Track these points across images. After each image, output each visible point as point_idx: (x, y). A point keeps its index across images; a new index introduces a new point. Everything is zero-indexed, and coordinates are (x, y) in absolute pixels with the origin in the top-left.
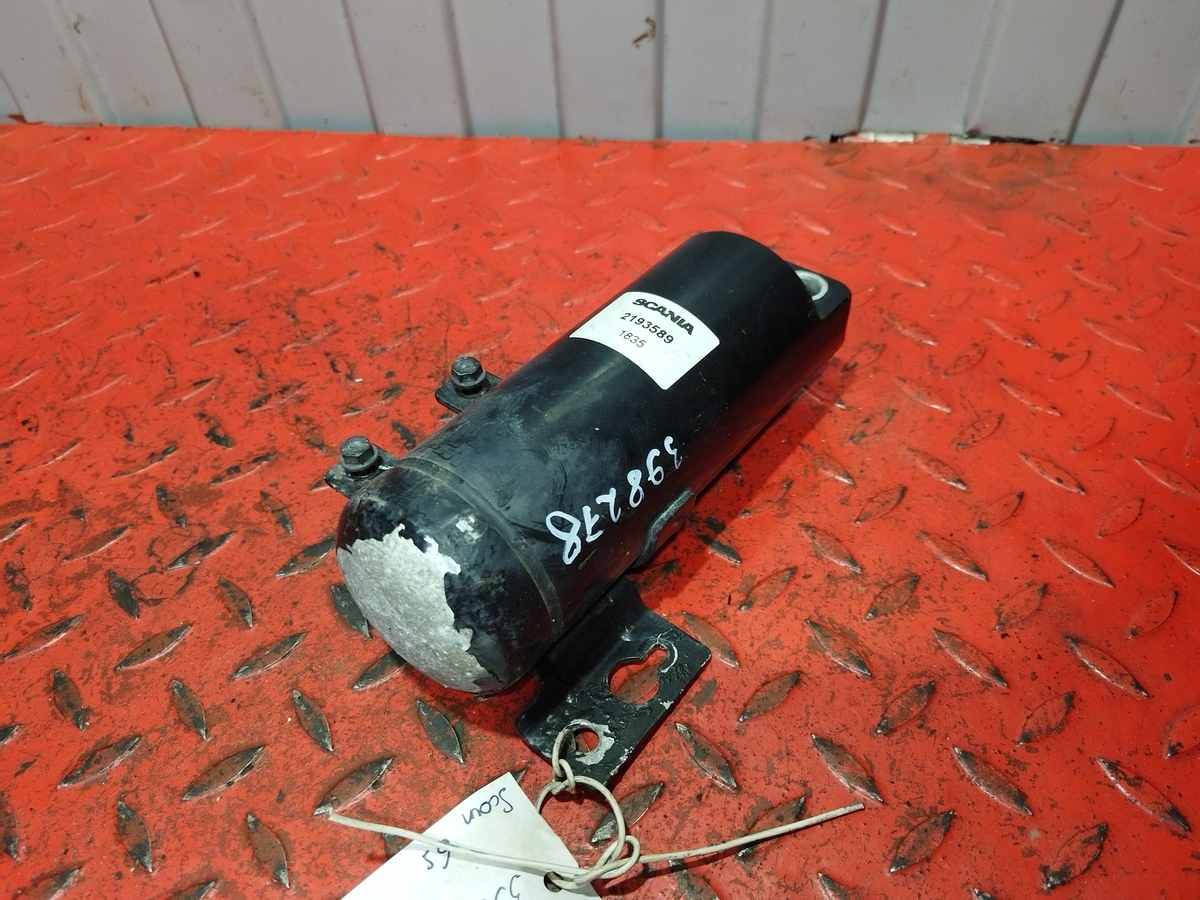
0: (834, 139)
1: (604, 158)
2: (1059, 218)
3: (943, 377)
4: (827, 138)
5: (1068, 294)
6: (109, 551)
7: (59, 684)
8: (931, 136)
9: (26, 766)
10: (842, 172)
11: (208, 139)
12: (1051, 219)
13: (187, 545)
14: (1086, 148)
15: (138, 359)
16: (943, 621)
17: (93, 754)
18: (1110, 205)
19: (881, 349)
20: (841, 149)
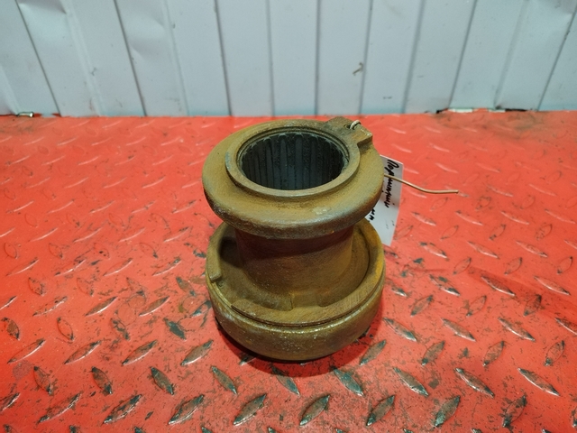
0: (438, 112)
3: (521, 210)
4: (435, 111)
5: (560, 172)
6: (161, 309)
7: (155, 374)
8: (479, 109)
9: (150, 414)
10: (446, 125)
11: (152, 122)
12: (542, 142)
13: (199, 303)
14: (546, 113)
15: (149, 220)
16: (558, 314)
17: (182, 406)
19: (490, 199)
20: (442, 116)
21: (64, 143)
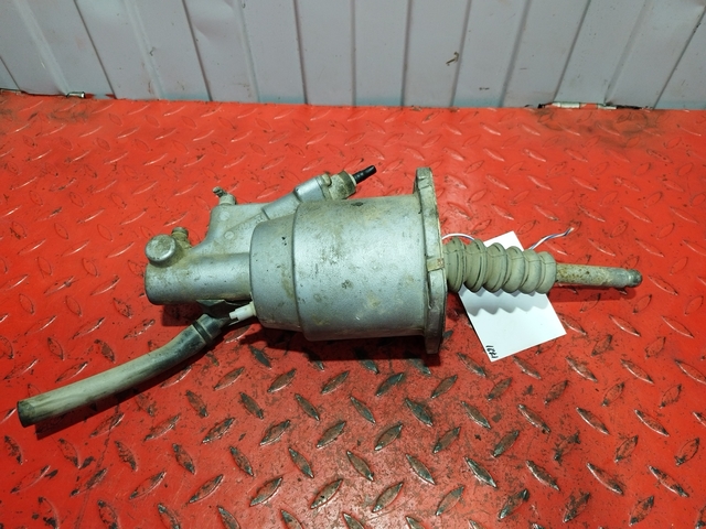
0: (540, 106)
1: (427, 119)
2: (653, 152)
3: (610, 238)
4: (537, 106)
5: (661, 193)
6: (246, 336)
7: (244, 399)
9: (243, 436)
10: (547, 126)
11: (219, 109)
12: (650, 152)
14: (662, 112)
16: (624, 355)
17: (271, 429)
18: (677, 144)
19: (579, 224)
20: (544, 113)
21: (124, 136)
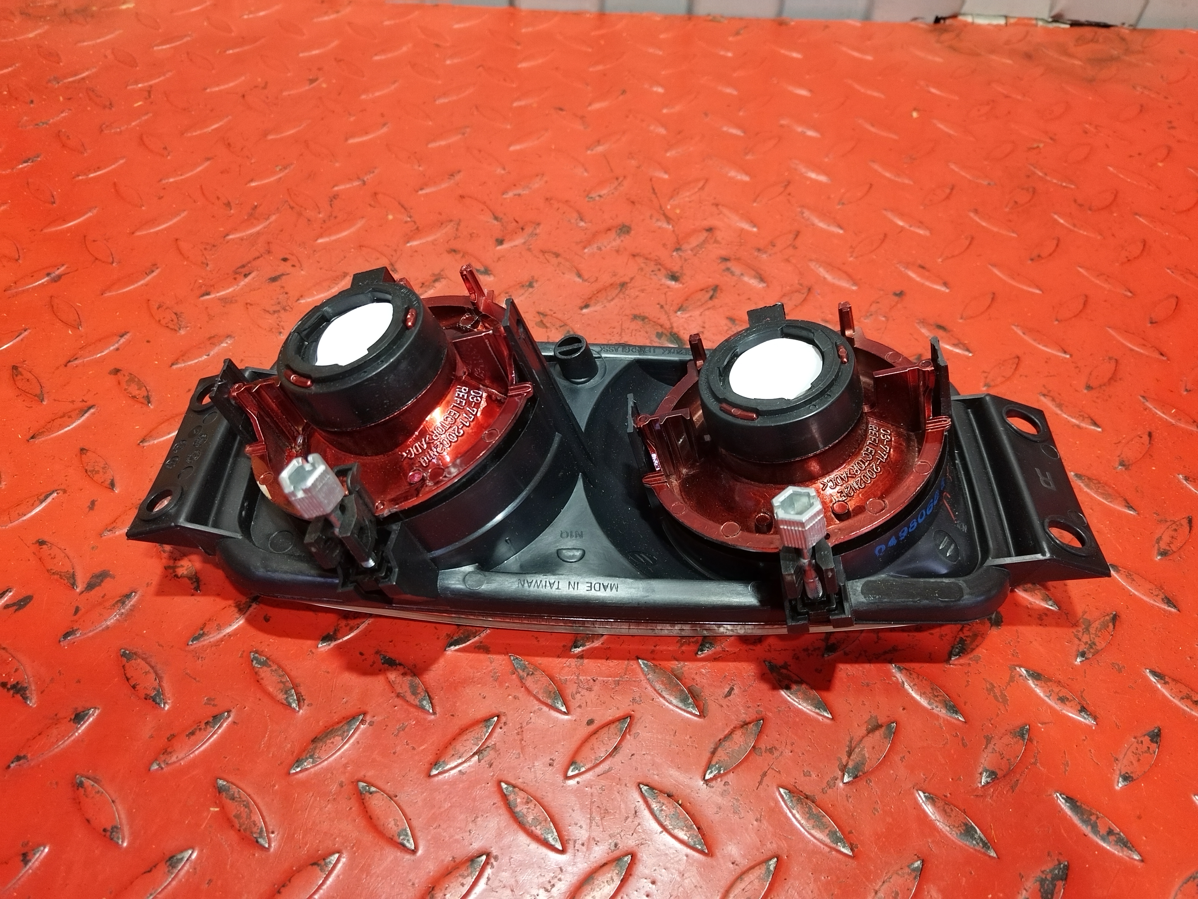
0: (937, 20)
1: (737, 33)
2: (1145, 87)
3: (1089, 212)
4: (931, 19)
5: (1169, 147)
8: (1019, 19)
10: (953, 48)
12: (1138, 88)
14: (1150, 32)
15: (370, 205)
18: (1184, 78)
20: (946, 30)
21: (164, 47)
